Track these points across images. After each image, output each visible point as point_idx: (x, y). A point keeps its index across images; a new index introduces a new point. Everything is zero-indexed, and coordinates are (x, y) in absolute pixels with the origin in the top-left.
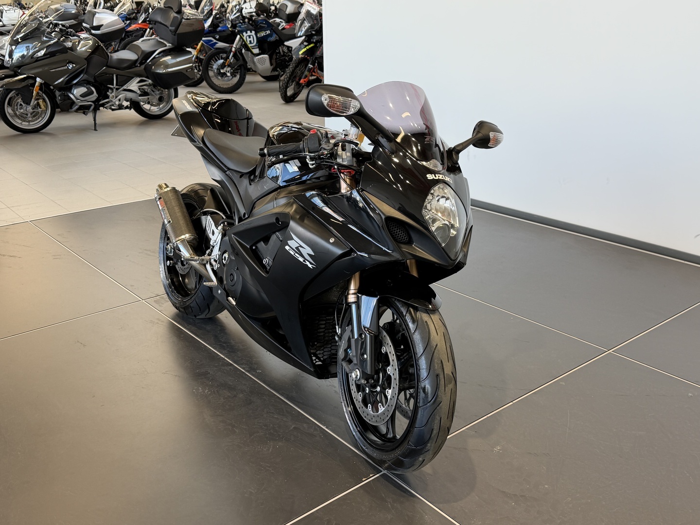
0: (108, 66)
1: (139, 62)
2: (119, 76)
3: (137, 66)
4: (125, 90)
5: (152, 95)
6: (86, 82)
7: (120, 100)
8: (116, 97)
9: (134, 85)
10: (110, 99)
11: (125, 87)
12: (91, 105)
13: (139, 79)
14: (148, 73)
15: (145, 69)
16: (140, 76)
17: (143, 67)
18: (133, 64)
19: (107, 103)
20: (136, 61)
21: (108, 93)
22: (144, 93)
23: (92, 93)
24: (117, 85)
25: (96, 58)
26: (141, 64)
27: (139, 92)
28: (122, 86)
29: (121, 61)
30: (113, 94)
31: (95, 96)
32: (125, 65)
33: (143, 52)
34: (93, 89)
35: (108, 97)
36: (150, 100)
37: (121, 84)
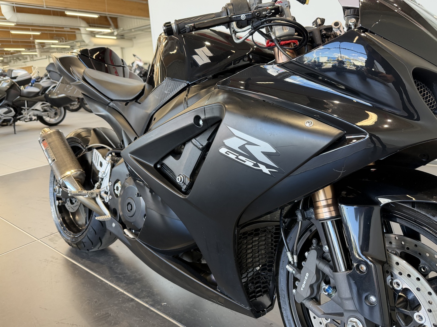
0: (20, 96)
1: (41, 93)
2: (28, 102)
3: (40, 95)
4: (33, 110)
5: (50, 112)
6: (7, 105)
7: (30, 115)
8: (28, 114)
9: (38, 106)
10: (24, 115)
11: (33, 108)
12: (11, 119)
13: (41, 103)
14: (47, 99)
15: (45, 97)
16: (42, 101)
17: (43, 95)
18: (37, 94)
19: (22, 117)
20: (39, 92)
21: (22, 112)
22: (45, 111)
23: (11, 111)
24: (28, 107)
25: (13, 91)
26: (42, 94)
27: (42, 110)
28: (31, 107)
29: (29, 93)
30: (26, 112)
31: (13, 113)
32: (32, 95)
33: (43, 87)
34: (12, 109)
35: (22, 114)
36: (49, 115)
37: (30, 106)
